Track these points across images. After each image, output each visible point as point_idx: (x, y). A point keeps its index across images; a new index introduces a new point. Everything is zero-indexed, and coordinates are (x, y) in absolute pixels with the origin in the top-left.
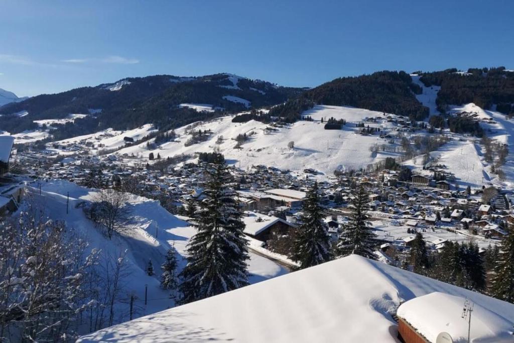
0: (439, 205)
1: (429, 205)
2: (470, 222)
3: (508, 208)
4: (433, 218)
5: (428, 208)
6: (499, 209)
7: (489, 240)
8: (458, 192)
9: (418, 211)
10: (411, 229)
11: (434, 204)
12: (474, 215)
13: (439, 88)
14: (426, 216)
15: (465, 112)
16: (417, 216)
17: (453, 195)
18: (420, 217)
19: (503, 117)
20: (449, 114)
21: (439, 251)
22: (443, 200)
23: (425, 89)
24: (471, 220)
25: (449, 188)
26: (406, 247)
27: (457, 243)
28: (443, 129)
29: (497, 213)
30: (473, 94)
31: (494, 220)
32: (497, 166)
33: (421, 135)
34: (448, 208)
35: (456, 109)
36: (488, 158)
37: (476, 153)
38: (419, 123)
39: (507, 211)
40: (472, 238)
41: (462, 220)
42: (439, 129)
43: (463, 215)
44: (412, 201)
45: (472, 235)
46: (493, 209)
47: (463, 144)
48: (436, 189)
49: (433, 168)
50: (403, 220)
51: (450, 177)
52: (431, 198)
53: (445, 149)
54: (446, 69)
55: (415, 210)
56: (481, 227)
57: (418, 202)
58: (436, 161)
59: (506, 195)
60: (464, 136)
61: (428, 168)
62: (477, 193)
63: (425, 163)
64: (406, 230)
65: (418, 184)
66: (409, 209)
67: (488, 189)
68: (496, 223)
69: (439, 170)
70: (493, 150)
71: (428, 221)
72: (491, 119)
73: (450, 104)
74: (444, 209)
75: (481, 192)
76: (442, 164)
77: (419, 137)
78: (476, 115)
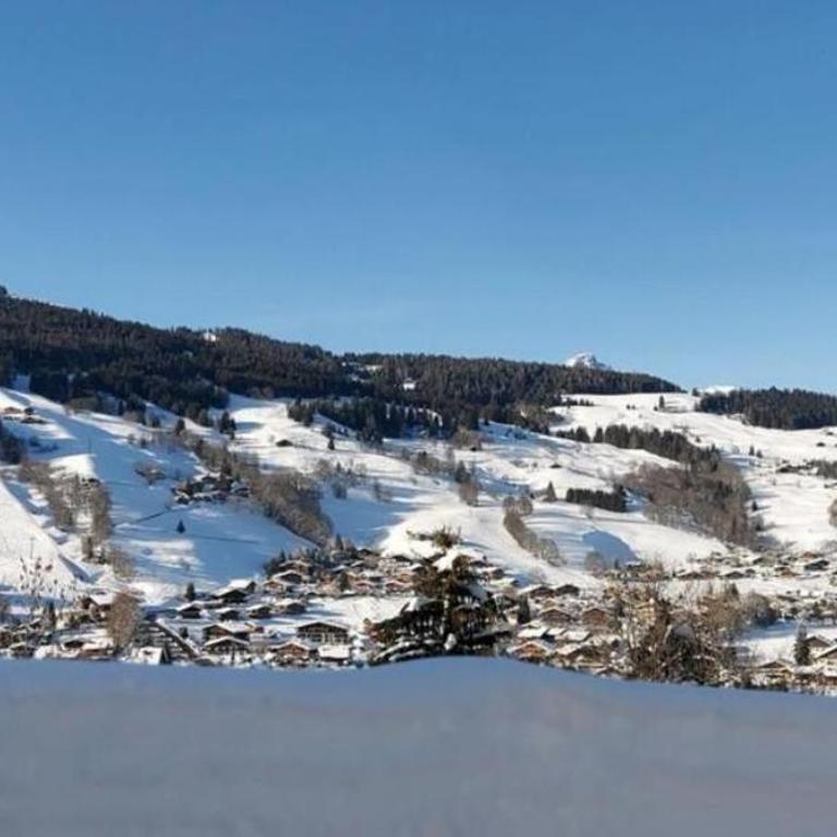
3: (194, 655)
19: (55, 407)
59: (159, 621)
72: (28, 412)
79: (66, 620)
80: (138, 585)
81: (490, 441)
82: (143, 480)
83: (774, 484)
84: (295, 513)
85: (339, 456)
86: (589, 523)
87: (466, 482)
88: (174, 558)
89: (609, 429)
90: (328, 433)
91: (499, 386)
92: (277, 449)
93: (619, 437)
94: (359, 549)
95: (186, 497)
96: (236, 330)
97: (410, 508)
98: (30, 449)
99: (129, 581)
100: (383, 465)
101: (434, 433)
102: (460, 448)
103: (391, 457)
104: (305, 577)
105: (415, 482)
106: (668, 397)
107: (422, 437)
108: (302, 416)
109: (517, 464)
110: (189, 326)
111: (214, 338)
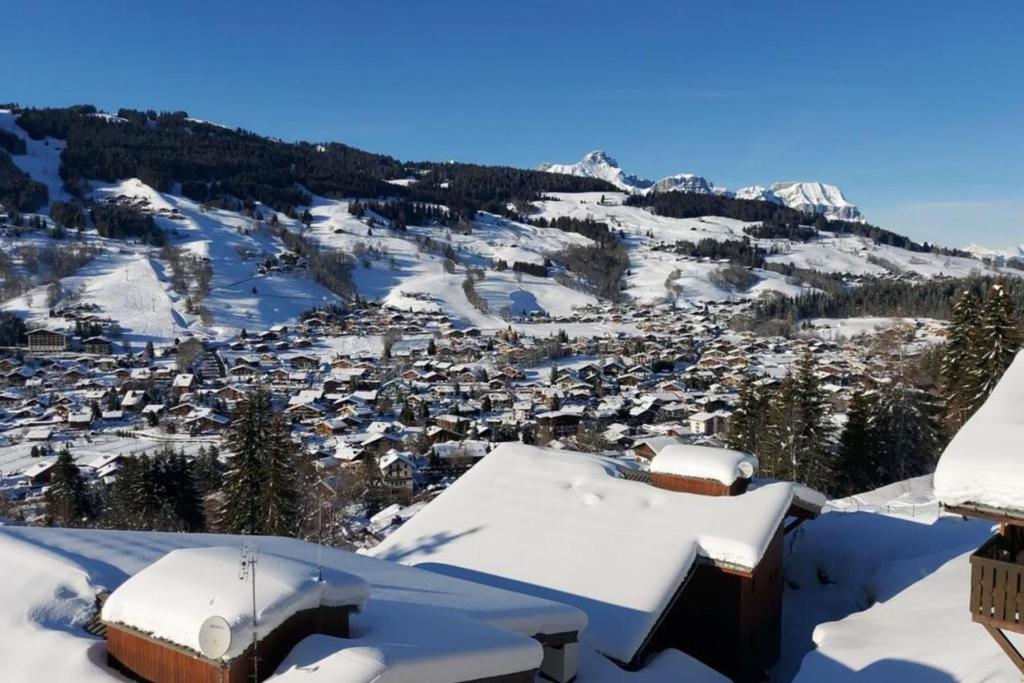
0: (93, 386)
1: (72, 389)
2: (160, 411)
3: (223, 376)
4: (86, 414)
5: (73, 397)
6: (208, 378)
7: (198, 438)
8: (130, 356)
9: (50, 405)
10: (39, 448)
11: (83, 387)
12: (167, 398)
13: (63, 144)
14: (70, 414)
15: (122, 197)
16: (48, 417)
17: (121, 364)
18: (56, 419)
19: (195, 207)
20: (91, 200)
21: (107, 480)
22: (101, 375)
23: (31, 144)
24: (161, 407)
25: (111, 350)
26: (31, 488)
27: (144, 456)
28: (83, 230)
29: (206, 386)
30: (135, 161)
31: (202, 400)
32: (197, 300)
33: (36, 244)
34: (114, 390)
35: (104, 189)
36: (178, 285)
37: (154, 276)
38: (27, 217)
39: (224, 380)
40: (168, 441)
41: (144, 411)
42: (75, 230)
43: (146, 400)
44: (35, 387)
45: (167, 436)
46: (198, 381)
47: (128, 261)
48: (85, 356)
49: (73, 312)
50: (20, 430)
51: (111, 328)
52: (75, 376)
53: (93, 272)
54: (72, 105)
55: (42, 405)
56: (181, 417)
57: (47, 386)
58: (77, 297)
59: (218, 352)
60: (127, 244)
61: (60, 314)
62: (167, 354)
63: (52, 303)
64: (29, 452)
65: (43, 348)
66: (29, 404)
67: (186, 344)
68: (207, 405)
69: (86, 314)
70: (186, 270)
71: (75, 425)
72: (175, 211)
73: (92, 179)
74: (106, 394)
75: (174, 351)
76: (90, 302)
77: (31, 248)
78: (145, 202)
79: (163, 351)
80: (215, 329)
81: (479, 228)
82: (240, 256)
83: (646, 258)
84: (332, 279)
85: (373, 240)
86: (518, 285)
87: (450, 257)
88: (244, 310)
89: (559, 219)
90: (371, 224)
91: (502, 186)
92: (334, 235)
93: (565, 224)
94: (369, 302)
95: (266, 268)
96: (338, 144)
97: (408, 274)
98: (171, 236)
99: (210, 326)
100: (400, 246)
101: (444, 222)
102: (458, 233)
103: (409, 240)
104: (324, 322)
105: (418, 257)
106: (608, 195)
107: (435, 226)
108: (356, 212)
109: (491, 244)
110: (308, 141)
111: (323, 150)
